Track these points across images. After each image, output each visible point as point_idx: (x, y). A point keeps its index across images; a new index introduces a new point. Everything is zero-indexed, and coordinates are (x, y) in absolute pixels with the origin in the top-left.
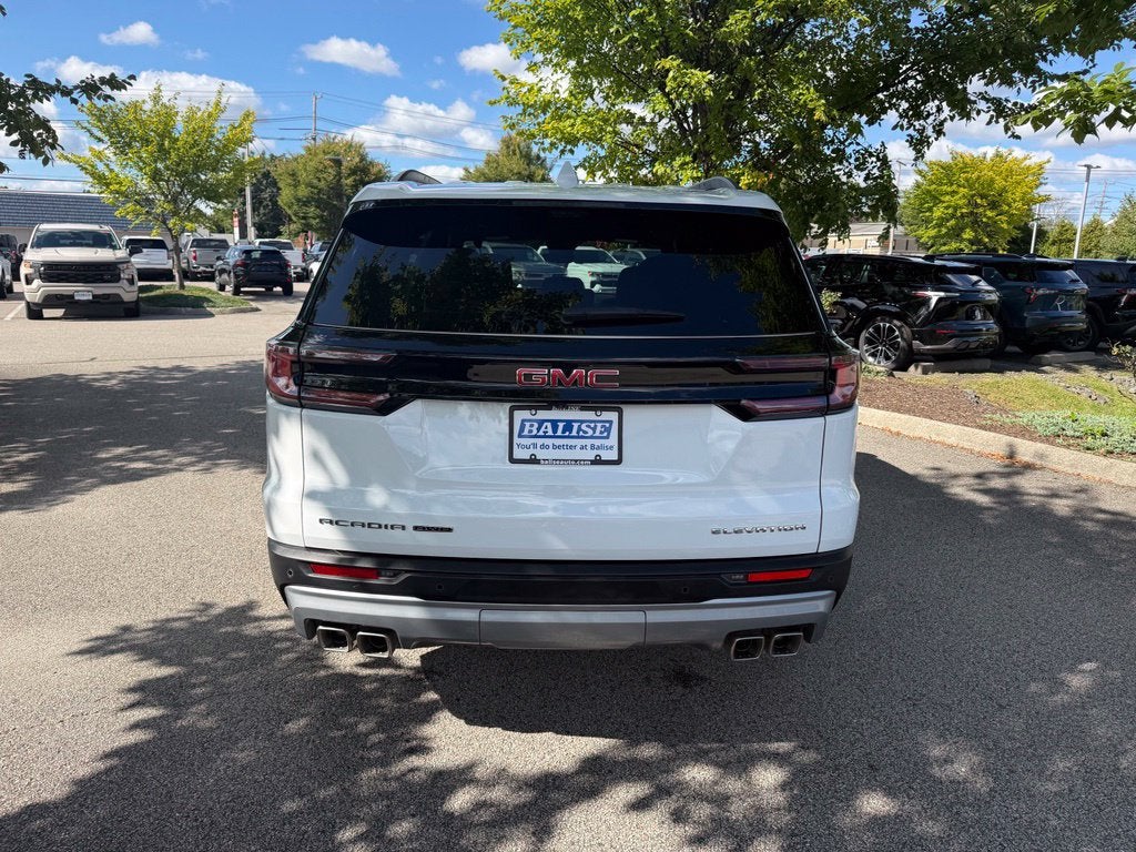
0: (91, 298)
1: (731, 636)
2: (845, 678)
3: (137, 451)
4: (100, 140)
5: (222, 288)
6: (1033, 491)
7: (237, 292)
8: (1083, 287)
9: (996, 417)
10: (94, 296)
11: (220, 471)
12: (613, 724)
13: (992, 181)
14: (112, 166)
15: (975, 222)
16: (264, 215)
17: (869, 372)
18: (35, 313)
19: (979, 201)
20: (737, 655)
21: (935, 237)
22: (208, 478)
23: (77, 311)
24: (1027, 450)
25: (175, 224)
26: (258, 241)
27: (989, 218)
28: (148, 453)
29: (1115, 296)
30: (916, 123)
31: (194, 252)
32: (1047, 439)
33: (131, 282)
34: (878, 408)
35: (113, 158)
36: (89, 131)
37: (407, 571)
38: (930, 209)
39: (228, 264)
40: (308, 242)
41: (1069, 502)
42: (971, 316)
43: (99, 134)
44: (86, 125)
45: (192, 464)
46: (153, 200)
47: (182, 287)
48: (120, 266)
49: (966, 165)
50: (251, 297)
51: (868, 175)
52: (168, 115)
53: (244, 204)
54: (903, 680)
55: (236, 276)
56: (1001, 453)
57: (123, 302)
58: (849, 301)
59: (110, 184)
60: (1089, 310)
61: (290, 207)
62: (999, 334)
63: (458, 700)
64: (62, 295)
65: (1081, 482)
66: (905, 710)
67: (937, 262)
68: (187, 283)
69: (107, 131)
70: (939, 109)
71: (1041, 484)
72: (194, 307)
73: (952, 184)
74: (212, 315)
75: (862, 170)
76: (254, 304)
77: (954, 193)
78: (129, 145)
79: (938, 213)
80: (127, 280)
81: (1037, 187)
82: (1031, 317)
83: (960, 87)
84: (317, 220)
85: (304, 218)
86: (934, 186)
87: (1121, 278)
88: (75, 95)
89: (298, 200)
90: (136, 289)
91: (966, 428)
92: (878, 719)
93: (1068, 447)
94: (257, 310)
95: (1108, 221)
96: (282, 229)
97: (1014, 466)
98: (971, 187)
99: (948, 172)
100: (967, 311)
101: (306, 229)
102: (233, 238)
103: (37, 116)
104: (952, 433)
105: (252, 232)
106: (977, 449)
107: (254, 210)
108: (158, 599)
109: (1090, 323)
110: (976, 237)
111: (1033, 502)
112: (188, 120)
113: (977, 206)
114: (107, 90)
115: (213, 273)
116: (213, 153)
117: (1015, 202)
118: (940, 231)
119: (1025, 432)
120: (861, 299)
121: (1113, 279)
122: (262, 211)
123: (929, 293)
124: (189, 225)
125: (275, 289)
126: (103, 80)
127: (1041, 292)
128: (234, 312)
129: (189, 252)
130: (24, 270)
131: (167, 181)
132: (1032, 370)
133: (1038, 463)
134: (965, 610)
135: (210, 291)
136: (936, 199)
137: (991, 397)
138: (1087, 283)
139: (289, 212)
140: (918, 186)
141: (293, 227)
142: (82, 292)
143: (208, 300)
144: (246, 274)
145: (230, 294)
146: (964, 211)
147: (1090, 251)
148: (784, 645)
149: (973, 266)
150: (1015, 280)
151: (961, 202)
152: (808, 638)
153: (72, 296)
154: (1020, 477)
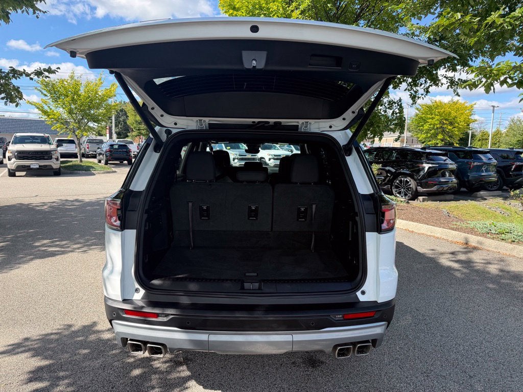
0: (38, 167)
1: (336, 347)
2: (392, 361)
3: (52, 242)
4: (46, 95)
5: (100, 161)
6: (478, 261)
7: (106, 163)
8: (494, 161)
9: (458, 223)
10: (40, 166)
11: (91, 252)
12: (277, 388)
13: (450, 113)
14: (51, 107)
15: (443, 131)
16: (121, 128)
17: (398, 201)
18: (12, 174)
19: (445, 122)
20: (339, 355)
21: (425, 138)
22: (85, 255)
23: (32, 173)
24: (474, 240)
25: (79, 133)
26: (118, 140)
27: (449, 129)
28: (58, 243)
29: (509, 166)
30: (414, 88)
31: (88, 145)
32: (483, 235)
33: (57, 159)
34: (403, 219)
35: (52, 103)
36: (41, 91)
37: (172, 315)
38: (422, 126)
39: (103, 151)
40: (141, 140)
41: (496, 266)
42: (443, 175)
43: (46, 93)
44: (39, 88)
45: (79, 248)
46: (69, 122)
47: (81, 161)
48: (52, 152)
49: (438, 106)
50: (113, 166)
51: (393, 112)
52: (77, 85)
53: (111, 123)
54: (421, 362)
55: (106, 156)
56: (462, 242)
57: (53, 169)
58: (387, 168)
59: (50, 115)
60: (498, 172)
61: (132, 125)
62: (457, 183)
63: (199, 375)
64: (25, 166)
65: (500, 256)
66: (423, 379)
67: (428, 151)
68: (84, 159)
69: (49, 91)
70: (426, 82)
71: (481, 257)
72: (86, 171)
73: (432, 114)
74: (94, 174)
75: (391, 109)
76: (114, 169)
77: (433, 118)
78: (59, 98)
79: (426, 127)
80: (56, 159)
81: (471, 115)
82: (472, 175)
83: (434, 72)
84: (145, 131)
85: (139, 130)
86: (424, 115)
87: (511, 157)
88: (32, 76)
89: (136, 121)
90: (60, 163)
91: (444, 229)
92: (409, 384)
93: (493, 238)
94: (115, 172)
95: (504, 131)
96: (129, 134)
97: (469, 248)
98: (441, 115)
99: (430, 109)
100: (442, 173)
101: (140, 134)
102: (106, 139)
103: (14, 86)
104: (438, 231)
105: (115, 136)
106: (450, 239)
107: (116, 126)
108: (54, 319)
109: (498, 178)
110: (444, 138)
111: (479, 267)
112: (86, 86)
113: (444, 124)
114: (47, 74)
115: (96, 155)
116: (98, 101)
117: (461, 122)
118: (427, 135)
119: (472, 231)
120: (392, 167)
121: (507, 158)
122: (120, 126)
123: (424, 165)
124: (85, 133)
125: (124, 162)
126: (45, 70)
127: (475, 164)
128: (104, 173)
129: (85, 145)
130: (8, 154)
131: (76, 114)
132: (473, 200)
133: (480, 246)
134: (449, 324)
135: (94, 163)
136: (425, 122)
137: (455, 213)
138: (496, 160)
139: (132, 127)
140: (417, 115)
141: (134, 134)
142: (34, 164)
143: (93, 168)
144: (111, 155)
145: (103, 164)
146: (438, 126)
147: (496, 144)
148: (362, 350)
149: (444, 152)
150: (463, 158)
151: (436, 122)
152: (374, 346)
153: (30, 166)
154: (471, 253)
